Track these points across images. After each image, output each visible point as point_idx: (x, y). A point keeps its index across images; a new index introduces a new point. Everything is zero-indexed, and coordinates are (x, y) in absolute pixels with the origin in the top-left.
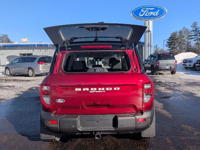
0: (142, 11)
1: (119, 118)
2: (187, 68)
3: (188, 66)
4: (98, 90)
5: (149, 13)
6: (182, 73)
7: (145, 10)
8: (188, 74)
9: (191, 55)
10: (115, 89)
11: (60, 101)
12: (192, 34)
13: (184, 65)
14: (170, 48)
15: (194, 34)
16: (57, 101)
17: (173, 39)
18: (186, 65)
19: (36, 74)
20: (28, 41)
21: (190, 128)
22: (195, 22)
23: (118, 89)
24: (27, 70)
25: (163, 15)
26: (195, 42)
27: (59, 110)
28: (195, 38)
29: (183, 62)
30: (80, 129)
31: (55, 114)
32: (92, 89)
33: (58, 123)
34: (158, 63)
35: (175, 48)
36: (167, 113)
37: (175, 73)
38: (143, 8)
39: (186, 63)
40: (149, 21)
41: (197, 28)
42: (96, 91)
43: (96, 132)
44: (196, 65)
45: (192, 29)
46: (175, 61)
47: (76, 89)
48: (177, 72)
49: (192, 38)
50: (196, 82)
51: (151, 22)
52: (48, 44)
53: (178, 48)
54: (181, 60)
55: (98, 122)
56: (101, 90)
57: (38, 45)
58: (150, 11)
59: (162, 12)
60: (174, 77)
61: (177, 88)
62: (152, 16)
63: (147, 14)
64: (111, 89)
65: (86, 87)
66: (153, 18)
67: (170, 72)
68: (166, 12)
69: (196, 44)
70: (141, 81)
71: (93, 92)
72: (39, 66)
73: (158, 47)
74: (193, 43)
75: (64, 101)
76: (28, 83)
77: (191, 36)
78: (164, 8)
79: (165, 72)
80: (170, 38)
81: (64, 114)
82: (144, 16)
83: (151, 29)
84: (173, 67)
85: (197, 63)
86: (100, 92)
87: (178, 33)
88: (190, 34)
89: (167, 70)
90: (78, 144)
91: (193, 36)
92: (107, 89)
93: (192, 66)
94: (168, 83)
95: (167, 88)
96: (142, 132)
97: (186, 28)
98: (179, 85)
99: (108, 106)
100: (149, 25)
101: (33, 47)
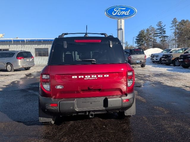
0: (115, 10)
1: (109, 100)
2: (154, 62)
3: (155, 60)
4: (91, 77)
5: (121, 13)
6: (151, 66)
7: (118, 9)
8: (156, 67)
9: (157, 51)
10: (105, 76)
11: (59, 87)
12: (158, 32)
13: (152, 59)
14: (139, 45)
15: (159, 32)
16: (56, 87)
17: (141, 37)
18: (153, 59)
19: (15, 69)
20: (3, 36)
21: (161, 108)
22: (160, 22)
23: (108, 76)
24: (6, 65)
25: (133, 15)
26: (160, 39)
27: (58, 95)
28: (160, 35)
29: (151, 57)
30: (77, 110)
31: (55, 98)
32: (86, 77)
33: (58, 106)
34: (130, 58)
35: (143, 44)
36: (142, 98)
37: (144, 66)
38: (116, 7)
39: (153, 57)
40: (121, 20)
41: (162, 27)
42: (90, 78)
43: (89, 112)
44: (162, 59)
45: (158, 28)
46: (144, 55)
47: (73, 77)
48: (146, 66)
49: (158, 36)
50: (162, 74)
51: (123, 21)
52: (25, 39)
53: (145, 45)
54: (149, 55)
55: (91, 103)
56: (94, 77)
57: (14, 41)
58: (122, 10)
59: (132, 12)
60: (144, 70)
61: (148, 79)
62: (124, 15)
63: (120, 13)
64: (102, 76)
65: (81, 74)
66: (125, 17)
67: (140, 66)
68: (136, 12)
69: (161, 41)
70: (122, 69)
71: (87, 79)
72: (18, 61)
73: (128, 44)
74: (158, 40)
75: (62, 87)
76: (9, 78)
77: (157, 34)
78: (133, 8)
79: (136, 66)
80: (139, 35)
81: (62, 99)
82: (116, 15)
83: (123, 27)
84: (142, 61)
85: (163, 58)
86: (93, 78)
87: (145, 31)
88: (156, 32)
89: (138, 63)
90: (71, 125)
91: (158, 33)
92: (99, 76)
93: (158, 60)
94: (140, 74)
95: (139, 79)
96: (125, 111)
97: (152, 26)
98: (149, 76)
99: (100, 90)
100: (121, 23)
101: (9, 42)
